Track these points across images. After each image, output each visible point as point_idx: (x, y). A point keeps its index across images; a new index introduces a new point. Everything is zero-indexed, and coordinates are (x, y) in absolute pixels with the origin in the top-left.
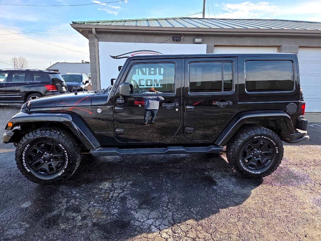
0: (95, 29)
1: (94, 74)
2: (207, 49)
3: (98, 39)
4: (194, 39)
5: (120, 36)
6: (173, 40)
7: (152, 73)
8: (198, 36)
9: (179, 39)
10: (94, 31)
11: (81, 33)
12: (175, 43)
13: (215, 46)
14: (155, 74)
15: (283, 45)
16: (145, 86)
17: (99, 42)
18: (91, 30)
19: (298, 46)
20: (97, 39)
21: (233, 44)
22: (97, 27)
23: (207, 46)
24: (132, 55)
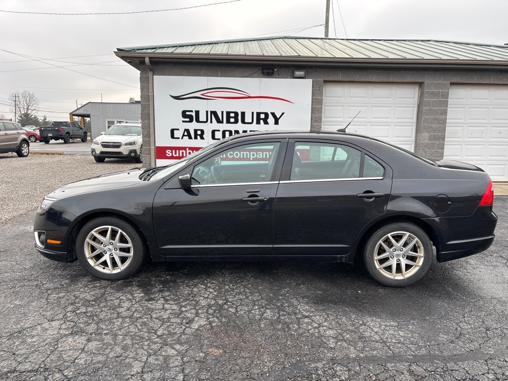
0: (150, 58)
1: (147, 121)
2: (313, 87)
3: (153, 71)
4: (293, 72)
5: (184, 67)
6: (263, 73)
7: (232, 120)
8: (299, 67)
9: (271, 71)
10: (147, 60)
11: (129, 63)
12: (265, 78)
13: (325, 81)
14: (236, 122)
15: (426, 82)
17: (154, 76)
18: (143, 59)
19: (449, 83)
21: (352, 79)
22: (151, 55)
23: (313, 82)
24: (202, 95)
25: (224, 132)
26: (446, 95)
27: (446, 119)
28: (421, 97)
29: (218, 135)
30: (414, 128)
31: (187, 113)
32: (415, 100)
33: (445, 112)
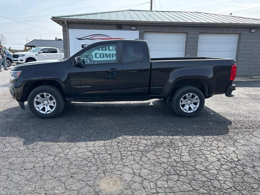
0: (67, 21)
1: (66, 50)
2: (139, 34)
4: (131, 28)
5: (82, 25)
6: (117, 28)
7: (104, 49)
8: (133, 25)
9: (121, 27)
10: (65, 22)
11: (58, 23)
12: (118, 30)
13: (145, 32)
14: (106, 50)
15: (189, 32)
16: (99, 58)
17: (69, 29)
19: (199, 32)
20: (68, 28)
21: (157, 31)
22: (67, 20)
23: (139, 32)
24: (91, 38)
25: (100, 54)
26: (197, 38)
27: (197, 49)
28: (187, 39)
29: (98, 56)
30: (184, 52)
31: (84, 46)
32: (184, 40)
33: (197, 46)
